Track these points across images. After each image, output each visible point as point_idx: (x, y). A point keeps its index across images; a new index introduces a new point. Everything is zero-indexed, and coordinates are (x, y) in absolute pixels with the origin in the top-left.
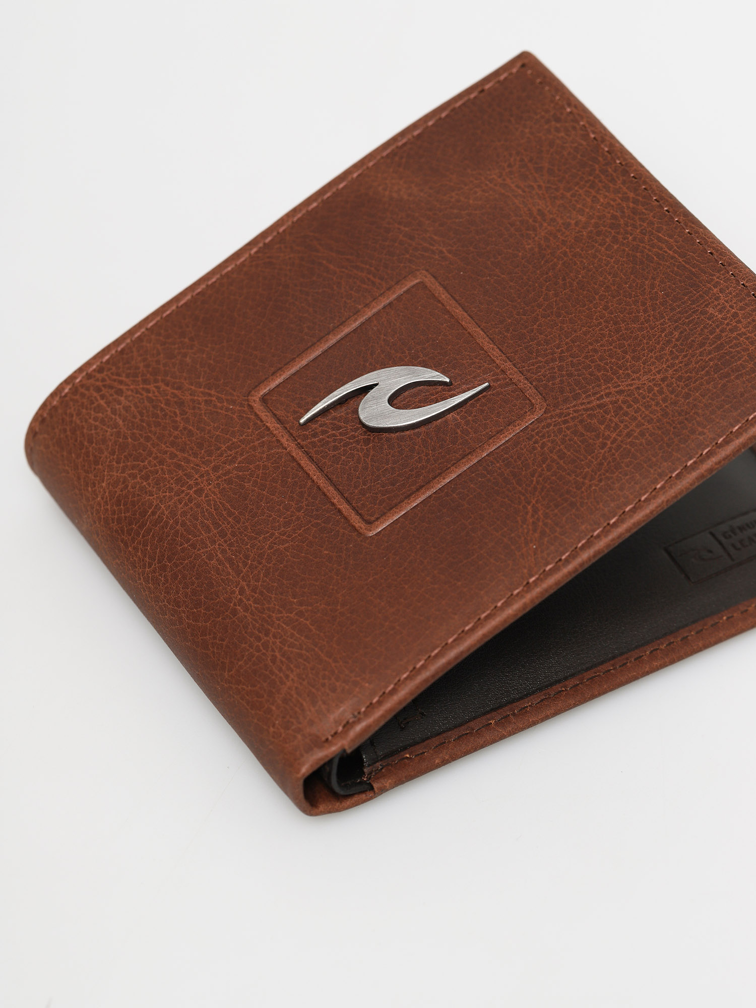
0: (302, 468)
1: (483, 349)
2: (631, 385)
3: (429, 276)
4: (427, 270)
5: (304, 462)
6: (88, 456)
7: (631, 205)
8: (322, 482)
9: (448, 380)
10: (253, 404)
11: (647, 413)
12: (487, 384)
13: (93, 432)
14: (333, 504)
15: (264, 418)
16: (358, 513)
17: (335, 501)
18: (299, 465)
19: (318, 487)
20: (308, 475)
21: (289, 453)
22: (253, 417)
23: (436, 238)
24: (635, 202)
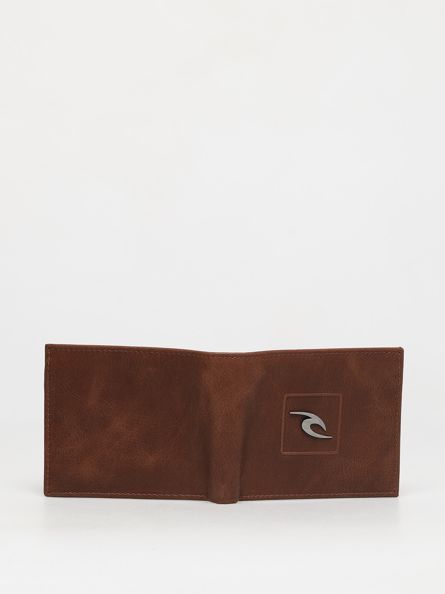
0: (281, 424)
1: (337, 427)
2: (357, 464)
3: (342, 398)
4: (343, 395)
5: (283, 423)
6: (250, 380)
7: (392, 415)
8: (283, 432)
9: (325, 430)
10: (284, 398)
11: (355, 474)
12: (332, 437)
13: (255, 375)
14: (281, 440)
15: (284, 404)
16: (283, 447)
17: (282, 440)
18: (281, 423)
19: (281, 432)
20: (281, 428)
21: (282, 418)
22: (282, 401)
23: (351, 388)
24: (393, 414)
